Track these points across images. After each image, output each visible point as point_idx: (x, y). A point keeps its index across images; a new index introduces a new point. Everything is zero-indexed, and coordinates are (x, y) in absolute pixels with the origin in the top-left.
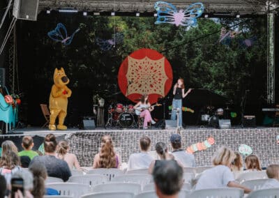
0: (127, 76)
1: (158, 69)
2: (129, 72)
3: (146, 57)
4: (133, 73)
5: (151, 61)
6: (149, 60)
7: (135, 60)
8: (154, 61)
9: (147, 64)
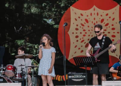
0: (70, 33)
1: (110, 22)
2: (73, 27)
3: (94, 6)
4: (77, 29)
5: (101, 11)
6: (98, 10)
7: (79, 12)
8: (106, 12)
9: (96, 16)
